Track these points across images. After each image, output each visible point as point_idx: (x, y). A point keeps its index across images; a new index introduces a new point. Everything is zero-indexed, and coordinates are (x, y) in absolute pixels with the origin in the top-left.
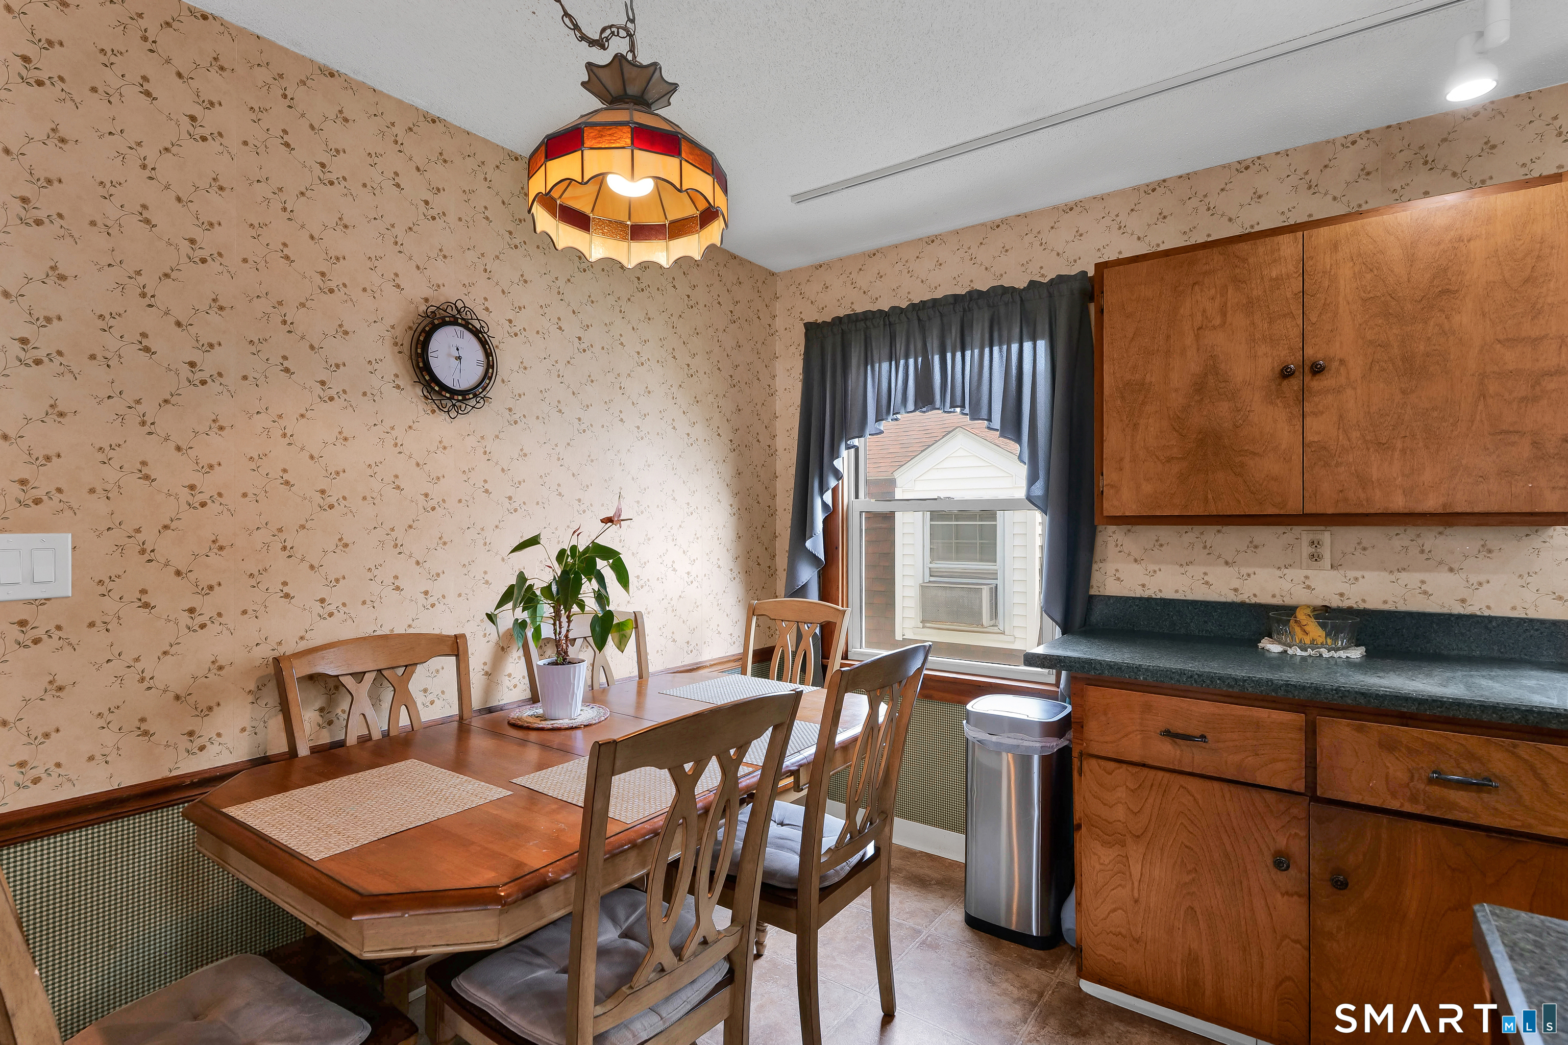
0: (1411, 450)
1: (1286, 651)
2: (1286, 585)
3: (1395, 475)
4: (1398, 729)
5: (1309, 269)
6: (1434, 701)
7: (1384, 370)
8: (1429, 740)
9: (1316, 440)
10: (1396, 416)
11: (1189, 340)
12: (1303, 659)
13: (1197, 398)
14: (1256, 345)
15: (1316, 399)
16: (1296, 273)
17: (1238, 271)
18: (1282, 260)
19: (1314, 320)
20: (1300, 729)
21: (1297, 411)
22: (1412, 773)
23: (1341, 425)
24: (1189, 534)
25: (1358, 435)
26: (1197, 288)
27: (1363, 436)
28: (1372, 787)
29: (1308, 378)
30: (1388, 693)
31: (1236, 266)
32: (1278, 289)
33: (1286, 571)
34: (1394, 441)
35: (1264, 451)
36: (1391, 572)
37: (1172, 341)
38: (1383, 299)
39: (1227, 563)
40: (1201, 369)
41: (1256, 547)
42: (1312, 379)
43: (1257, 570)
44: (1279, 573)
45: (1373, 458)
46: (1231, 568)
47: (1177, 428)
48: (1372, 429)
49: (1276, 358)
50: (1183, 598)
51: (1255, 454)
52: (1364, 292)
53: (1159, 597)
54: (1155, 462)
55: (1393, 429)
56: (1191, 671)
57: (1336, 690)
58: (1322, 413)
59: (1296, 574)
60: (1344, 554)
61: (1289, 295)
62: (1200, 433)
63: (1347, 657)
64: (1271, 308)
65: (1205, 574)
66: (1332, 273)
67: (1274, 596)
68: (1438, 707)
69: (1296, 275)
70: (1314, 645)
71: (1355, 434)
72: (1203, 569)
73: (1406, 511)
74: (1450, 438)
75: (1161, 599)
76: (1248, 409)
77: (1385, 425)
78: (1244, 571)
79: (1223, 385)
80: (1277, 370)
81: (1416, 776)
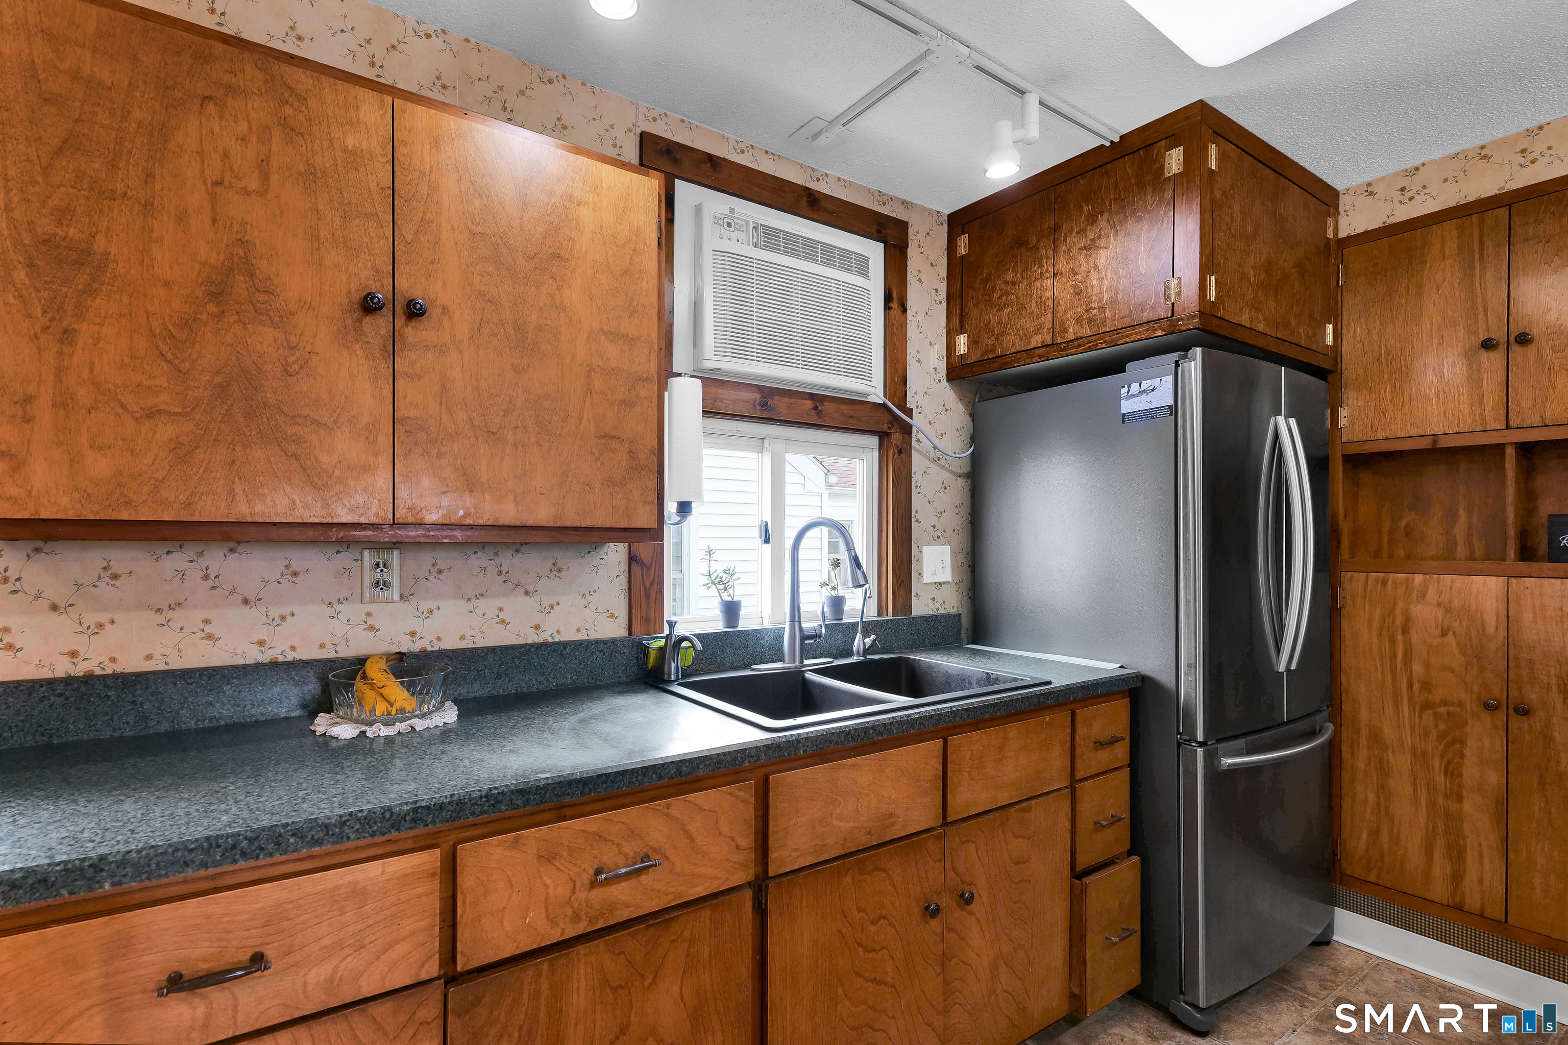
0: (523, 446)
1: (363, 733)
2: (339, 628)
3: (506, 476)
4: (559, 827)
5: (402, 159)
6: (599, 776)
7: (495, 335)
8: (592, 830)
9: (412, 415)
10: (507, 399)
11: (196, 198)
12: (389, 740)
13: (212, 308)
14: (322, 248)
15: (413, 356)
16: (383, 156)
17: (289, 111)
18: (363, 127)
19: (409, 238)
20: (434, 874)
21: (385, 368)
22: (574, 882)
23: (444, 400)
24: (176, 555)
25: (465, 417)
26: (211, 108)
27: (470, 419)
28: (529, 925)
29: (400, 321)
30: (550, 781)
31: (287, 102)
32: (356, 169)
33: (340, 608)
34: (506, 431)
35: (335, 422)
36: (469, 599)
37: (158, 186)
38: (493, 240)
39: (246, 602)
40: (221, 258)
41: (295, 574)
42: (407, 326)
43: (297, 610)
44: (330, 611)
45: (482, 451)
46: (254, 609)
47: (169, 356)
48: (481, 411)
49: (354, 278)
50: (162, 667)
51: (318, 424)
52: (472, 222)
53: (109, 671)
54: (118, 415)
55: (504, 416)
56: (233, 835)
57: (486, 797)
58: (420, 377)
59: (354, 611)
60: (417, 579)
61: (373, 185)
62: (218, 373)
63: (445, 723)
64: (346, 195)
65: (207, 622)
66: (433, 179)
67: (322, 646)
68: (603, 783)
69: (384, 160)
70: (403, 715)
71: (461, 416)
72: (204, 614)
73: (518, 524)
74: (560, 435)
75: (116, 676)
76: (309, 348)
77: (495, 409)
78: (275, 612)
79: (262, 297)
80: (357, 297)
81: (578, 884)
